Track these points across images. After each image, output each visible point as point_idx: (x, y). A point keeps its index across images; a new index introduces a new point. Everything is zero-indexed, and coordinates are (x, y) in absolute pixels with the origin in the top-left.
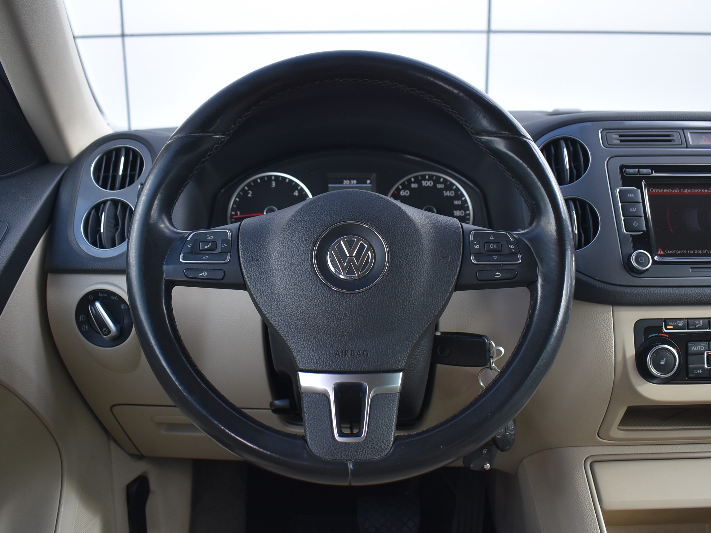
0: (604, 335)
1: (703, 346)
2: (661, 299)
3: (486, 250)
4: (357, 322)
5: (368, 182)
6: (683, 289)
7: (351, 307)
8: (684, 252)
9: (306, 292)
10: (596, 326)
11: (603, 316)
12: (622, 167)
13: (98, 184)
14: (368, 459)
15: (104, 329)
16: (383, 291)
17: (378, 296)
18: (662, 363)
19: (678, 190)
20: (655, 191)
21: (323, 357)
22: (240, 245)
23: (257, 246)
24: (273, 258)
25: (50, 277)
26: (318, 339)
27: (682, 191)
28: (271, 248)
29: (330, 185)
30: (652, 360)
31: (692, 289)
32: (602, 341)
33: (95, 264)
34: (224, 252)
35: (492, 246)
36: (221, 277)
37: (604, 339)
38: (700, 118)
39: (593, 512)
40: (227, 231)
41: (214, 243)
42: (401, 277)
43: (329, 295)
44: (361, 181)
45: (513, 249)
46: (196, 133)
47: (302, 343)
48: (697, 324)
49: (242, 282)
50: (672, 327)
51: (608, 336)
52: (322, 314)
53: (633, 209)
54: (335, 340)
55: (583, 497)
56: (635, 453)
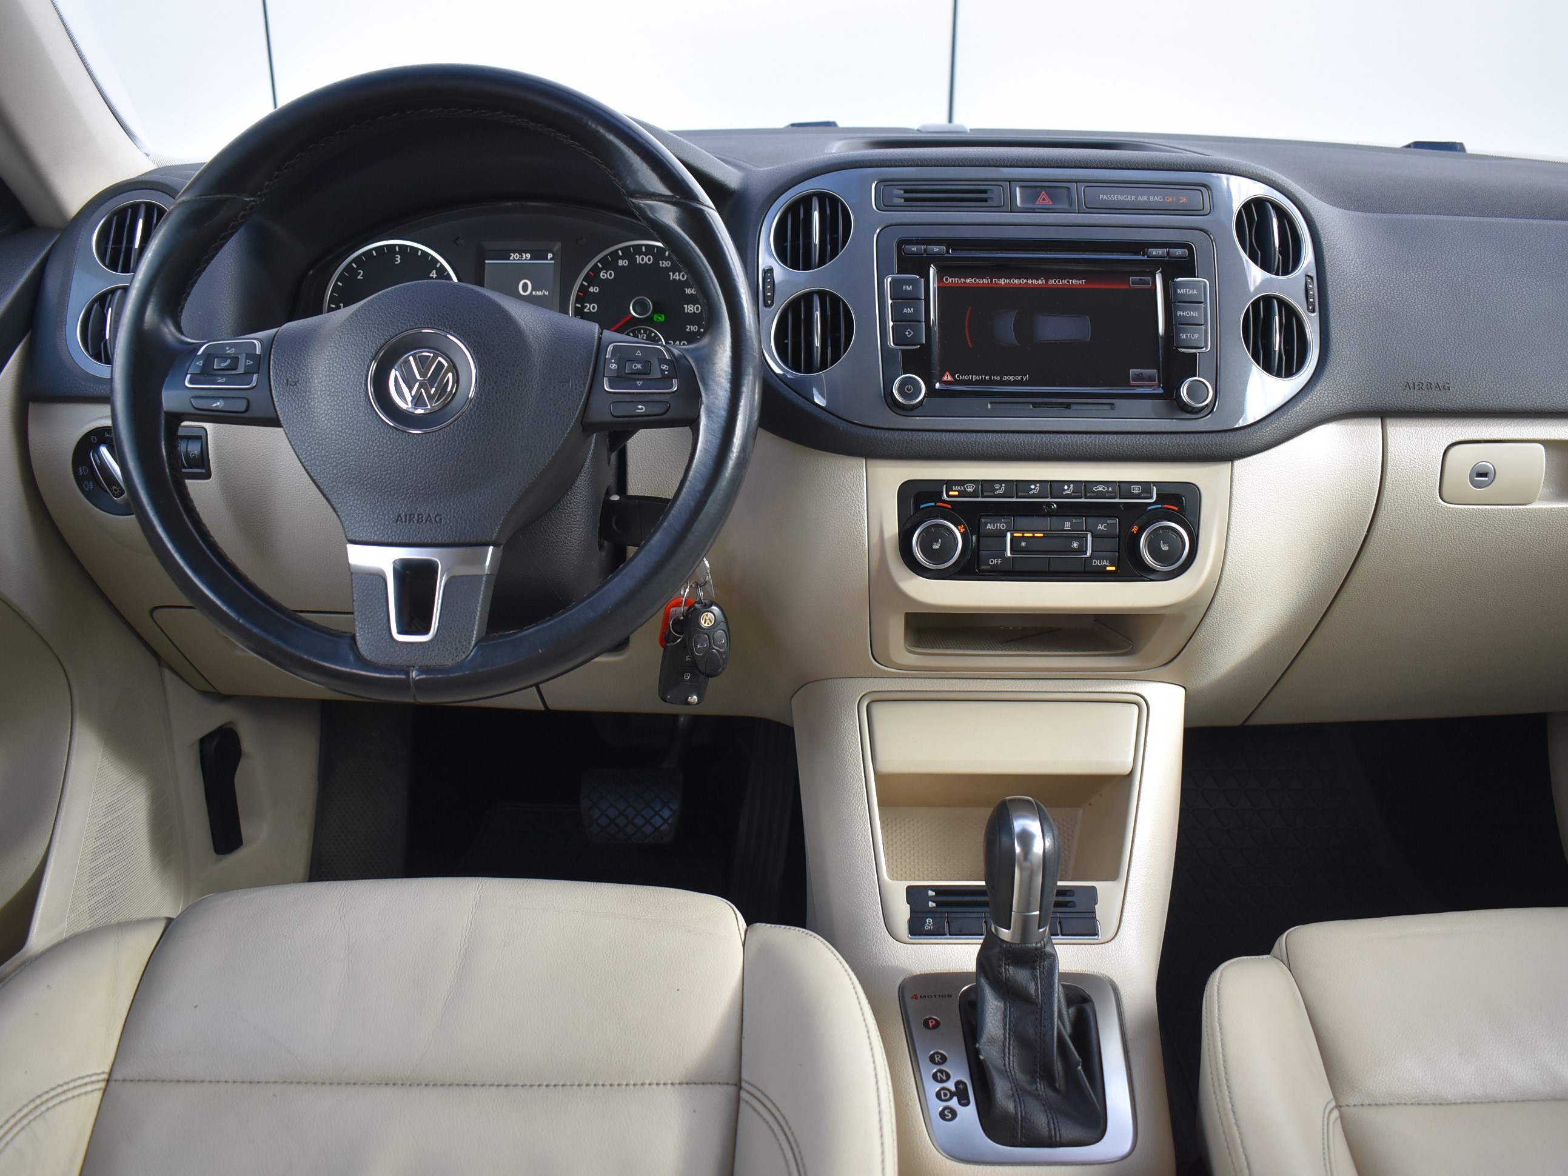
0: (853, 503)
1: (1004, 522)
2: (937, 451)
3: (626, 372)
4: (427, 474)
5: (550, 256)
6: (974, 435)
7: (419, 453)
8: (985, 377)
9: (357, 431)
10: (841, 490)
11: (852, 474)
12: (901, 243)
13: (104, 262)
14: (439, 666)
15: (114, 487)
16: (465, 431)
17: (458, 437)
18: (936, 546)
19: (989, 280)
20: (952, 280)
21: (380, 523)
22: (272, 362)
23: (296, 363)
24: (316, 382)
25: (32, 408)
26: (374, 498)
27: (995, 281)
28: (314, 367)
29: (486, 261)
30: (920, 542)
31: (988, 435)
32: (849, 512)
33: (97, 389)
34: (248, 373)
35: (635, 366)
36: (243, 409)
37: (852, 510)
38: (1041, 163)
39: (861, 775)
40: (255, 342)
41: (235, 360)
42: (493, 411)
43: (388, 435)
44: (538, 255)
45: (667, 371)
46: (210, 195)
47: (351, 503)
48: (997, 490)
49: (275, 417)
50: (956, 493)
51: (858, 505)
52: (378, 462)
53: (909, 309)
54: (397, 500)
55: (849, 753)
56: (940, 690)
